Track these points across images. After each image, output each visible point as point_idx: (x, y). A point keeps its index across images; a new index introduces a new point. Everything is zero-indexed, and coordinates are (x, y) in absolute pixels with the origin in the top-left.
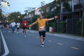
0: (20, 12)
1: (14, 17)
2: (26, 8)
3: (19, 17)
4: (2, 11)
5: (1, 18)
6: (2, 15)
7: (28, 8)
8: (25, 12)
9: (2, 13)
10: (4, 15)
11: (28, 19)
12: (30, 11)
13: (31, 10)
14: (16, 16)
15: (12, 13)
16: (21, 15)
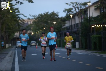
0: (57, 14)
1: (45, 24)
2: (67, 4)
3: (55, 23)
4: (19, 12)
5: (17, 27)
6: (19, 21)
7: (72, 5)
8: (66, 12)
9: (19, 17)
10: (23, 20)
11: (73, 26)
12: (77, 11)
13: (78, 8)
14: (49, 21)
15: (41, 15)
16: (60, 20)
